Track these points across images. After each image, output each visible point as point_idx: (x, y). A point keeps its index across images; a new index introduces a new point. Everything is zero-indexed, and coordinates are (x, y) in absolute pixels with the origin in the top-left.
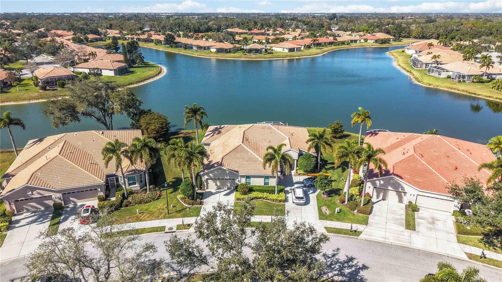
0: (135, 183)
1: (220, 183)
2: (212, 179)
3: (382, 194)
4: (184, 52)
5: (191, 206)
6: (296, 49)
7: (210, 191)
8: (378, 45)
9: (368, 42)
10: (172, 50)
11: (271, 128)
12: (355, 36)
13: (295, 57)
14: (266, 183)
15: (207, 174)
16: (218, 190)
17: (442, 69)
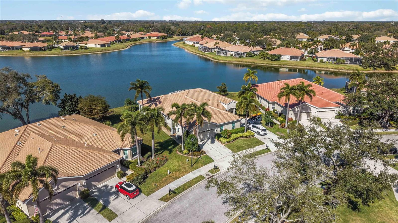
0: (136, 154)
1: (203, 135)
5: (200, 156)
6: (106, 44)
9: (152, 38)
14: (233, 128)
16: (203, 142)
17: (226, 50)
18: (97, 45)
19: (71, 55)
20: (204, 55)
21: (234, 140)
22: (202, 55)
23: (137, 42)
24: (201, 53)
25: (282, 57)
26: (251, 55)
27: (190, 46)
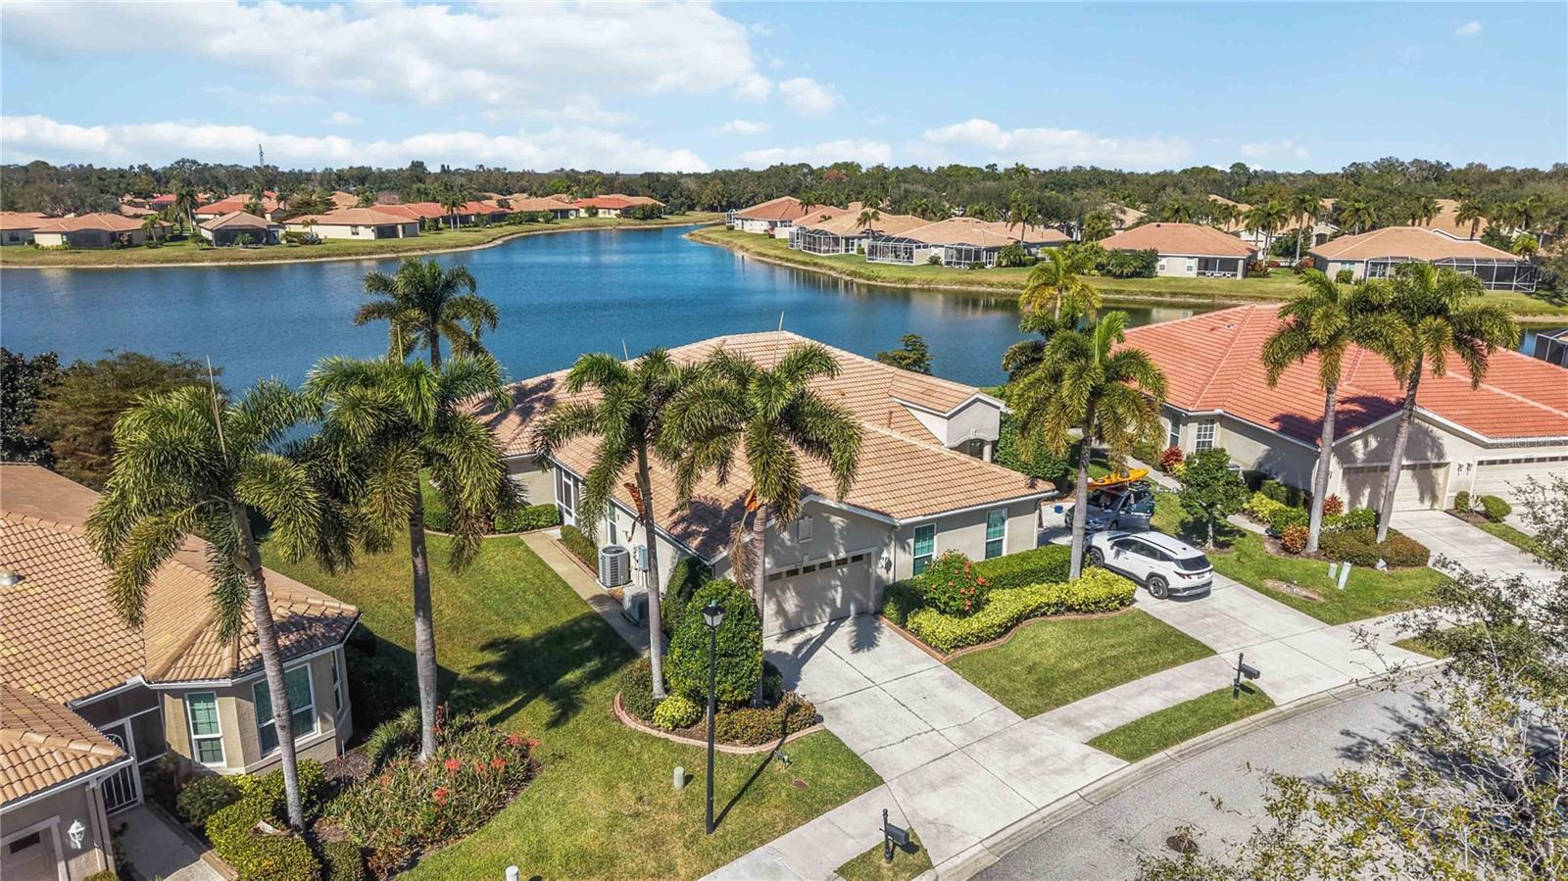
0: (302, 723)
1: (798, 594)
6: (400, 227)
8: (634, 224)
9: (601, 215)
14: (990, 548)
16: (799, 638)
17: (910, 241)
18: (361, 229)
19: (241, 263)
20: (815, 264)
21: (1008, 629)
22: (804, 263)
23: (536, 226)
24: (799, 258)
25: (1163, 262)
26: (1017, 257)
27: (754, 236)
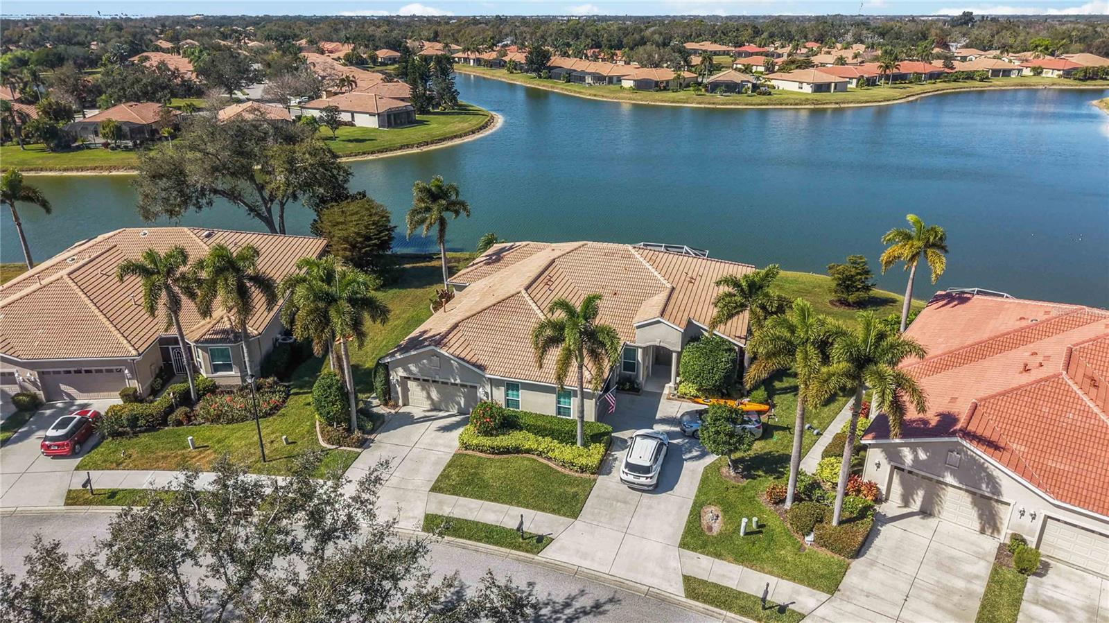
0: (228, 367)
1: (438, 392)
2: (419, 379)
3: (921, 493)
4: (562, 89)
5: (334, 447)
6: (833, 85)
7: (409, 413)
8: (1071, 84)
9: (1043, 75)
10: (538, 85)
11: (630, 256)
12: (1006, 62)
13: (827, 103)
14: (562, 410)
15: (403, 364)
16: (432, 413)
18: (805, 85)
